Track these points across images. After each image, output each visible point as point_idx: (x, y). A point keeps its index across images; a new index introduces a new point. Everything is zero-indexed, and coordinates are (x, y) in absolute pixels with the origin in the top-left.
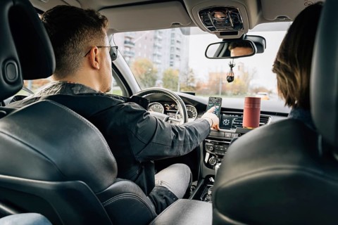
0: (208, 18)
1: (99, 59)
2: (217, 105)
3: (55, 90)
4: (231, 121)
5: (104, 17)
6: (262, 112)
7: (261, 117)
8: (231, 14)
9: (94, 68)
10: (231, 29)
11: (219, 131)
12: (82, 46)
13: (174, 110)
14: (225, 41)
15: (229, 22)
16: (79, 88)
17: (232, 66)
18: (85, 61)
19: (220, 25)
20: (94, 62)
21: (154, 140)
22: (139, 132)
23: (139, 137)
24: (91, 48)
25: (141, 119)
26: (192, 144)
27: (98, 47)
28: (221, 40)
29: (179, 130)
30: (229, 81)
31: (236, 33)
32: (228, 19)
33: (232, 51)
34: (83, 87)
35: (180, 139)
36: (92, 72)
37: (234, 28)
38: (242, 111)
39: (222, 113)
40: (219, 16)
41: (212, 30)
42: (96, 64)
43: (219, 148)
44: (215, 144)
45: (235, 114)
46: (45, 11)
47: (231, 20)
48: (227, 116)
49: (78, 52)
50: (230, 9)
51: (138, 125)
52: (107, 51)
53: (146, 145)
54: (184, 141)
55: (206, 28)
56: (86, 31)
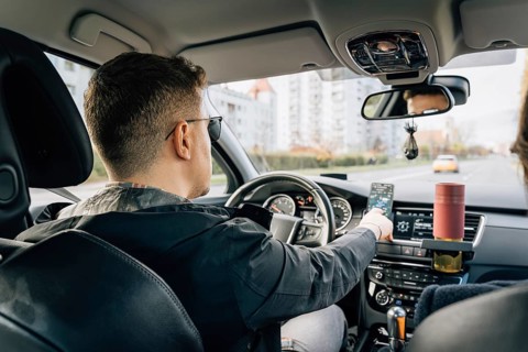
0: (364, 52)
1: (189, 141)
2: (385, 196)
3: (110, 199)
4: (411, 225)
5: (198, 68)
6: (468, 208)
7: (467, 216)
8: (407, 44)
9: (180, 158)
10: (405, 69)
11: (392, 244)
12: (161, 122)
13: (312, 207)
14: (396, 88)
15: (402, 56)
16: (150, 196)
17: (411, 131)
18: (165, 148)
19: (387, 64)
20: (181, 147)
21: (280, 289)
22: (253, 276)
23: (254, 285)
24: (177, 124)
25: (256, 252)
26: (346, 284)
27: (188, 121)
28: (389, 88)
29: (324, 261)
30: (410, 157)
31: (415, 75)
32: (401, 51)
33: (410, 102)
34: (157, 193)
35: (325, 280)
36: (177, 166)
37: (410, 66)
38: (431, 206)
39: (394, 211)
40: (384, 48)
41: (372, 71)
42: (184, 152)
43: (393, 274)
44: (385, 268)
45: (418, 212)
46: (101, 63)
47: (406, 54)
48: (405, 215)
49: (154, 133)
50: (404, 34)
51: (252, 264)
52: (204, 126)
53: (267, 299)
54: (334, 281)
55: (361, 69)
56: (169, 95)
